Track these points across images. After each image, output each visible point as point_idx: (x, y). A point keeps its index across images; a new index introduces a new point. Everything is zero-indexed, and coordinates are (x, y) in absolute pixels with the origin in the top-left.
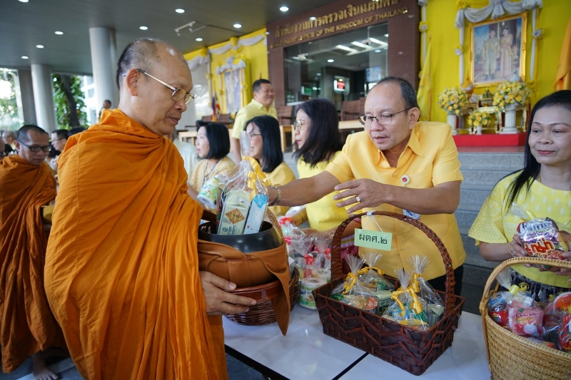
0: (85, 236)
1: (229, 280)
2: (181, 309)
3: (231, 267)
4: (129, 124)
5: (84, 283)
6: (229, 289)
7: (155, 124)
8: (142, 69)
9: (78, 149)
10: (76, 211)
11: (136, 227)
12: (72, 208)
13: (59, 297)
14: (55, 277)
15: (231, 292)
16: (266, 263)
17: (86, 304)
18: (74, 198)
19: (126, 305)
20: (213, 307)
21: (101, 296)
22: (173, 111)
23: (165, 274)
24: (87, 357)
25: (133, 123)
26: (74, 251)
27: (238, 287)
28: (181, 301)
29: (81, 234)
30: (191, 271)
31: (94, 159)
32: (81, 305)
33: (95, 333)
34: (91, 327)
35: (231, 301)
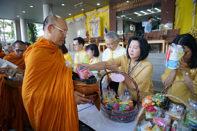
0: (36, 79)
1: (83, 93)
2: (68, 102)
3: (84, 89)
4: (48, 42)
5: (36, 94)
6: (82, 96)
7: (56, 43)
8: (53, 24)
9: (34, 50)
10: (34, 70)
11: (52, 76)
12: (32, 69)
13: (28, 99)
14: (26, 92)
15: (83, 97)
16: (94, 88)
17: (37, 101)
18: (33, 66)
19: (50, 101)
20: (78, 102)
21: (42, 98)
22: (62, 38)
23: (63, 91)
24: (36, 119)
25: (50, 42)
26: (33, 84)
27: (85, 96)
28: (68, 100)
29: (35, 78)
30: (71, 90)
31: (39, 53)
32: (35, 101)
33: (39, 111)
34: (38, 109)
35: (83, 100)
